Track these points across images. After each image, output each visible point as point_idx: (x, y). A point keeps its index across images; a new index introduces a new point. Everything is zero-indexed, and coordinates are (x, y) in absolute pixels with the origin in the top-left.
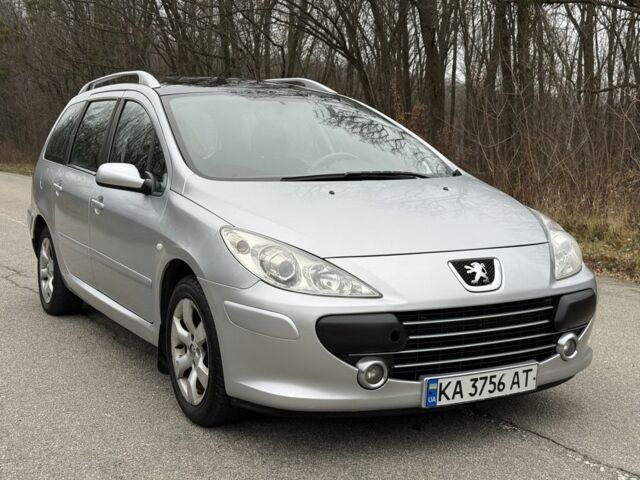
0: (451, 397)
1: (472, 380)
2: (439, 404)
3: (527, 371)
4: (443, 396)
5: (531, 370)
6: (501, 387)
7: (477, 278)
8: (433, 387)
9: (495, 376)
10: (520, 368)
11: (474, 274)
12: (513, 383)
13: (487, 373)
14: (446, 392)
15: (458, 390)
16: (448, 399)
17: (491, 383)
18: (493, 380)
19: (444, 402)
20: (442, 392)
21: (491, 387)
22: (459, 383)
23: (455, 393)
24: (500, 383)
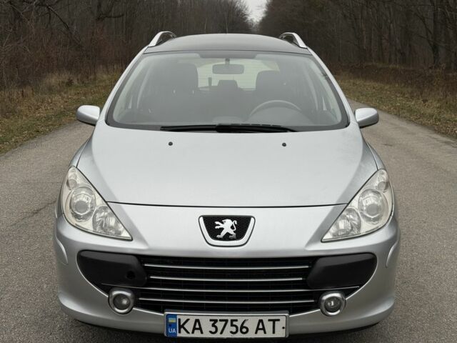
0: (191, 331)
1: (211, 320)
2: (179, 335)
3: (274, 321)
4: (182, 329)
5: (278, 320)
6: (244, 330)
7: (223, 233)
8: (171, 320)
9: (236, 320)
10: (266, 317)
11: (222, 229)
12: (258, 329)
13: (229, 316)
14: (185, 326)
15: (197, 326)
16: (188, 333)
17: (232, 325)
18: (234, 323)
19: (183, 334)
20: (181, 326)
21: (234, 329)
22: (197, 321)
23: (194, 329)
24: (242, 327)
